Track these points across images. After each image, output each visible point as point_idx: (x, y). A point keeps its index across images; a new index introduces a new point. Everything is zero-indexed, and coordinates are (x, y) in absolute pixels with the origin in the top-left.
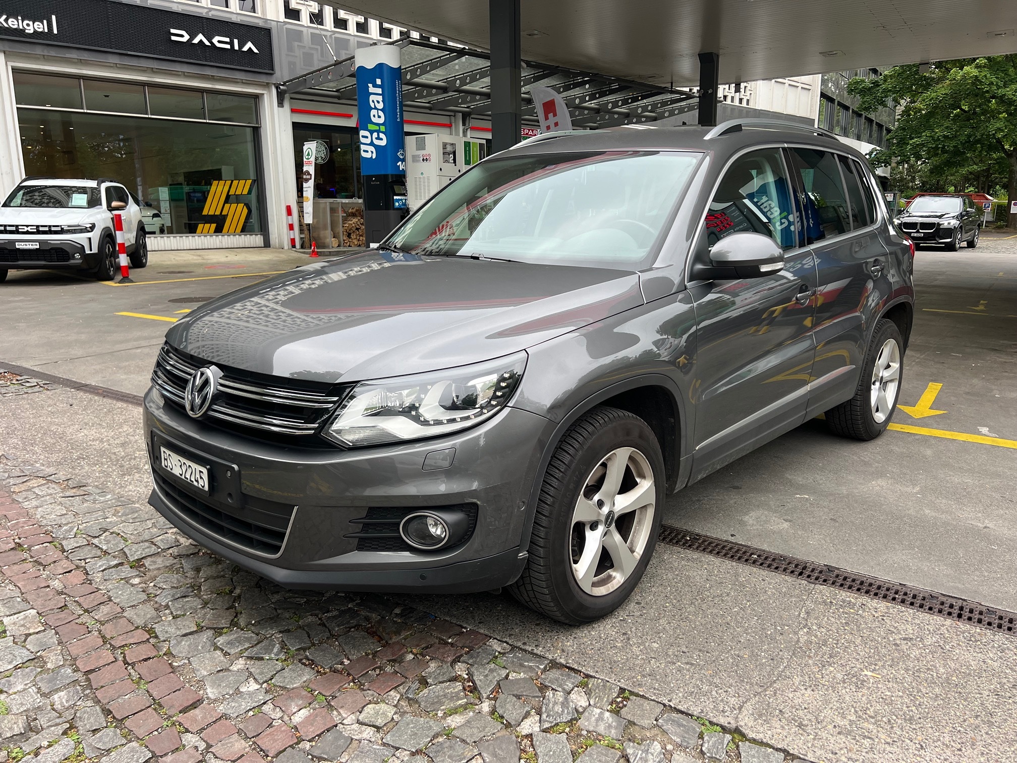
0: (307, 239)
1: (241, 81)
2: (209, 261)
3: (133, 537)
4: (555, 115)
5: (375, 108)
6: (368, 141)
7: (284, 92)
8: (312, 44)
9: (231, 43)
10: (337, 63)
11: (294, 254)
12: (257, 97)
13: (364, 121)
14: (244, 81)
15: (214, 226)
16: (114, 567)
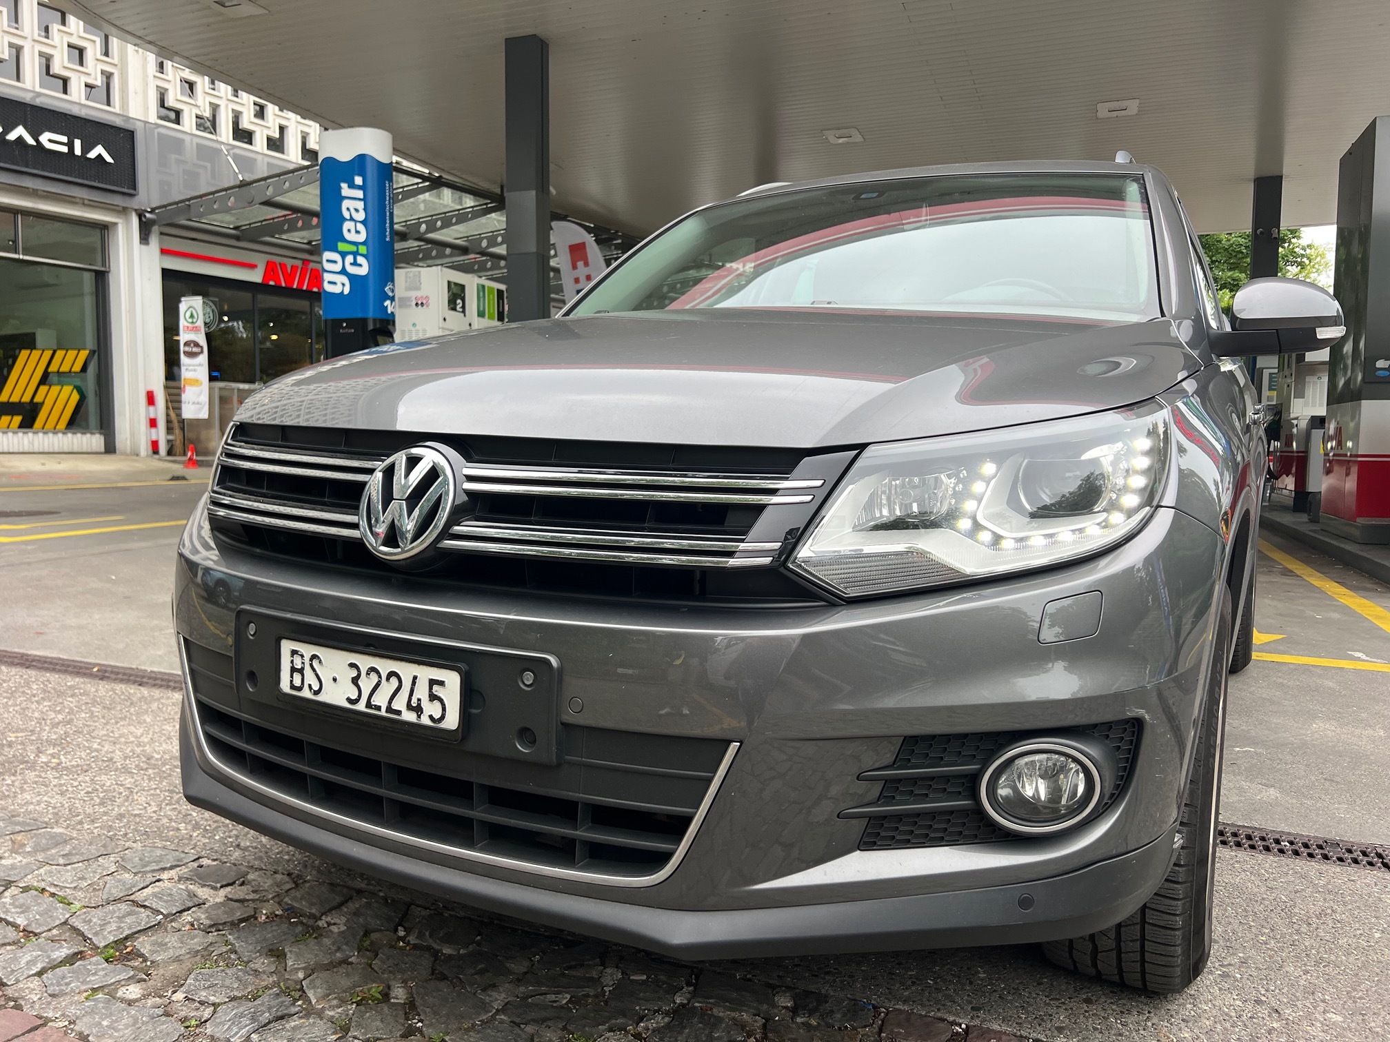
0: (178, 442)
1: (81, 201)
2: (12, 470)
3: (80, 894)
4: (586, 264)
5: (352, 219)
6: (338, 267)
7: (152, 223)
8: (198, 158)
9: (70, 145)
10: (244, 184)
11: (155, 463)
12: (104, 229)
13: (332, 238)
14: (86, 202)
15: (18, 419)
16: (62, 963)
